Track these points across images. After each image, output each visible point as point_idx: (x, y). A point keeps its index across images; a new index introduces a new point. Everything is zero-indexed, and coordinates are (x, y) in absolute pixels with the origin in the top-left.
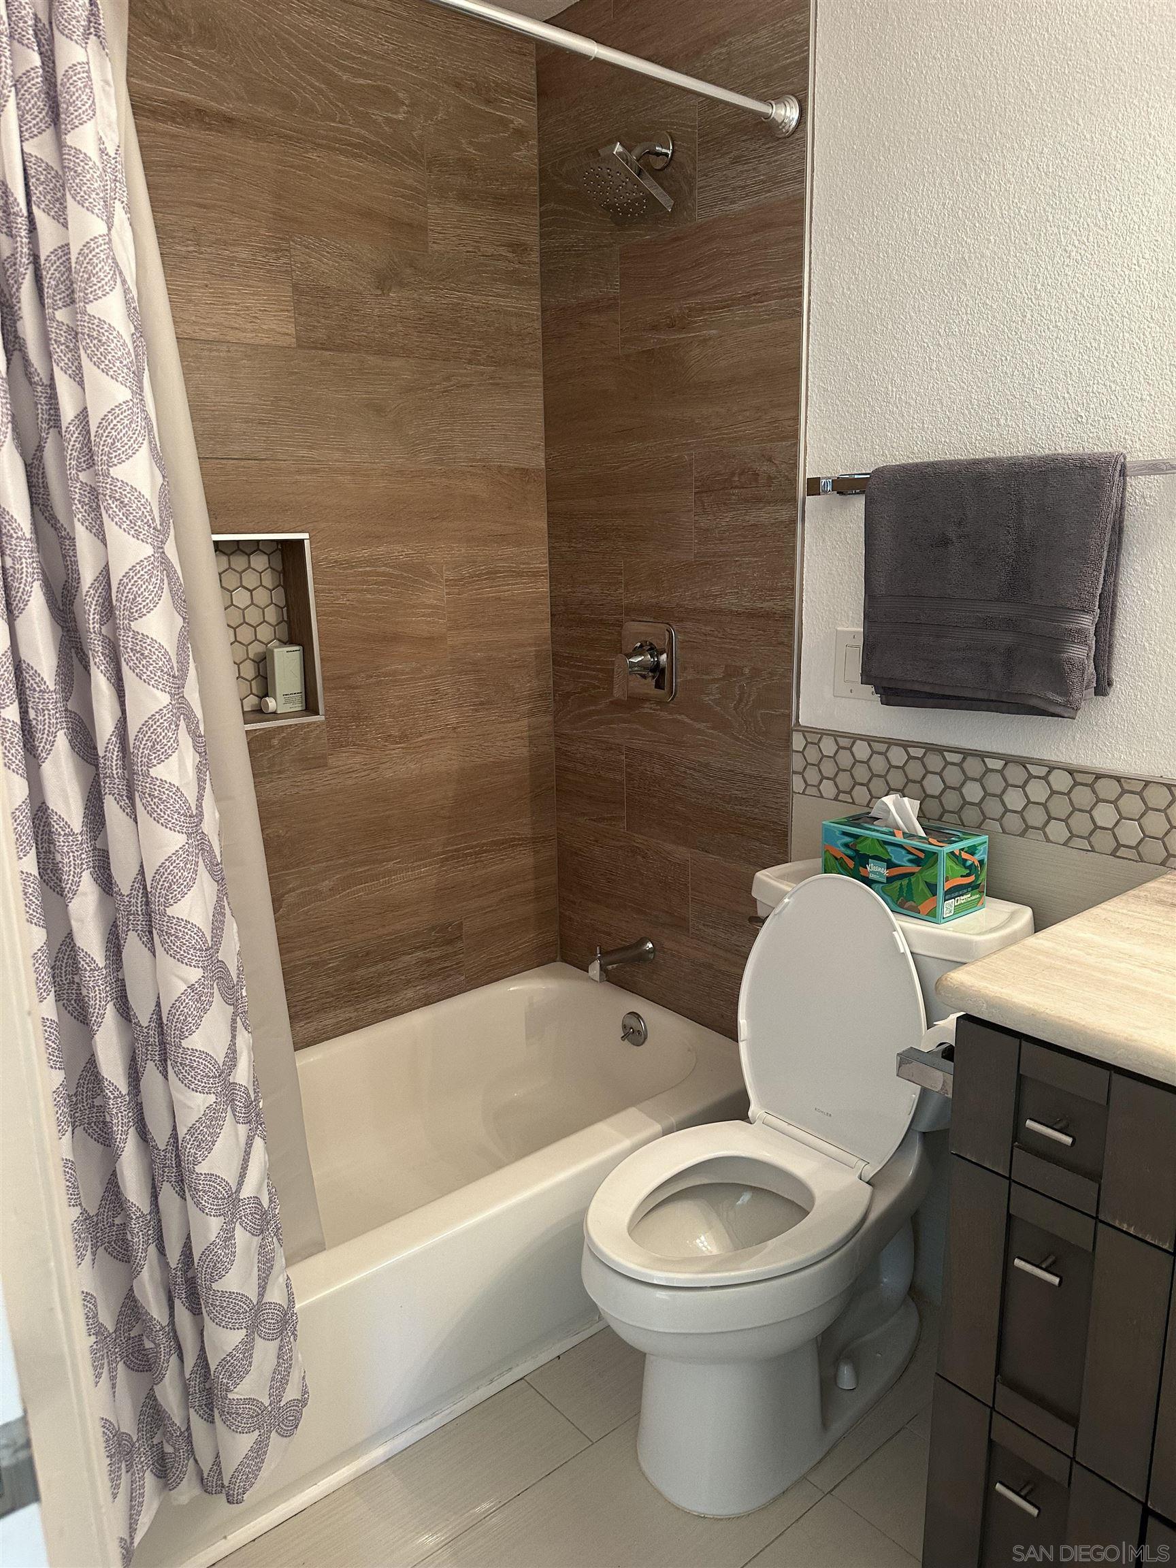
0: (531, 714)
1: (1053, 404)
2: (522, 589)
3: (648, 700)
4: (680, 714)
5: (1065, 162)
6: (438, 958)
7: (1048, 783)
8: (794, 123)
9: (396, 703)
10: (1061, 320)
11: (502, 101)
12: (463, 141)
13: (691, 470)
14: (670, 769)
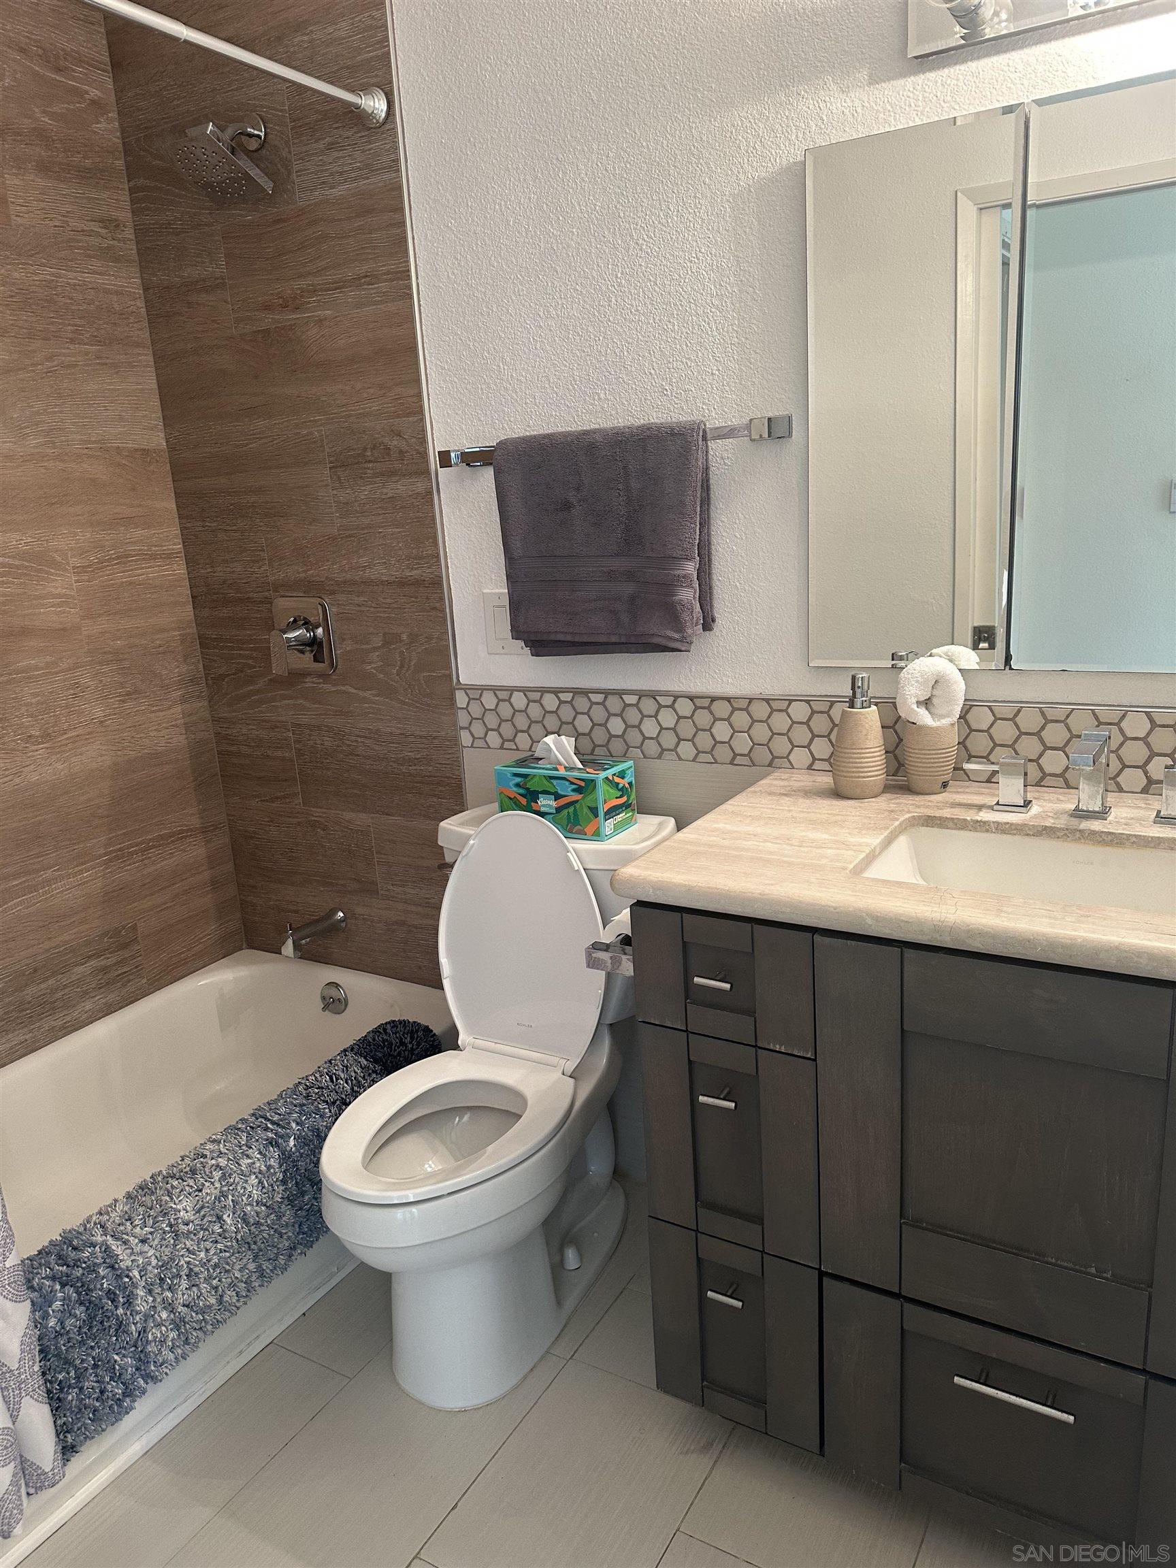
0: (183, 700)
1: (642, 380)
2: (159, 572)
3: (309, 674)
4: (344, 685)
5: (628, 166)
6: (115, 964)
7: (675, 710)
8: (383, 115)
9: (34, 701)
10: (640, 305)
11: (74, 71)
12: (36, 110)
13: (322, 446)
14: (341, 740)
